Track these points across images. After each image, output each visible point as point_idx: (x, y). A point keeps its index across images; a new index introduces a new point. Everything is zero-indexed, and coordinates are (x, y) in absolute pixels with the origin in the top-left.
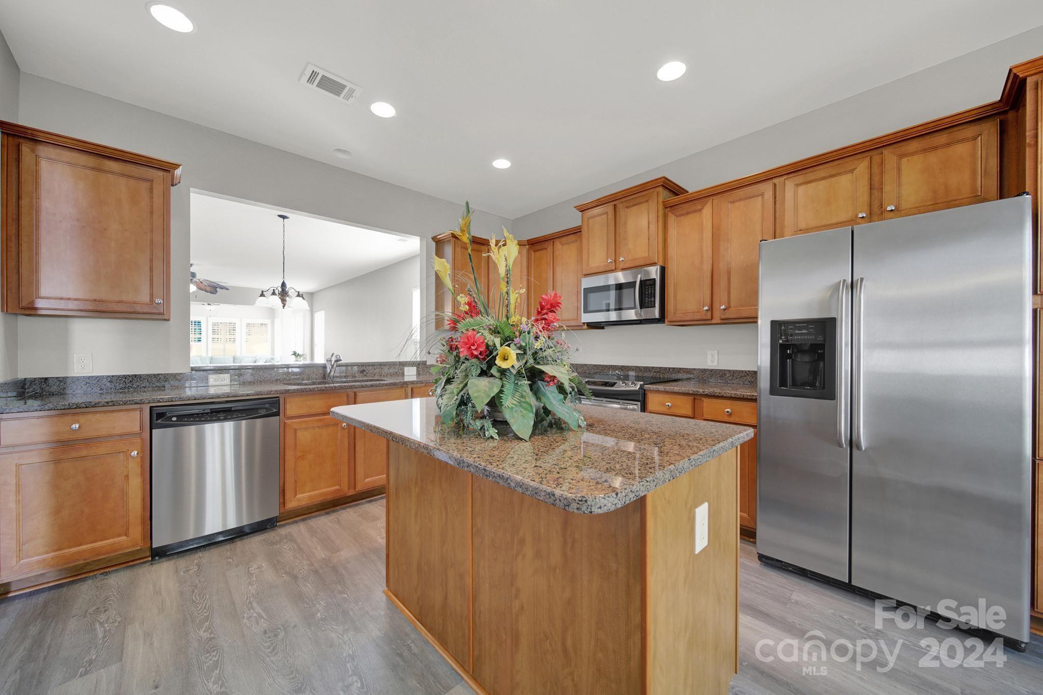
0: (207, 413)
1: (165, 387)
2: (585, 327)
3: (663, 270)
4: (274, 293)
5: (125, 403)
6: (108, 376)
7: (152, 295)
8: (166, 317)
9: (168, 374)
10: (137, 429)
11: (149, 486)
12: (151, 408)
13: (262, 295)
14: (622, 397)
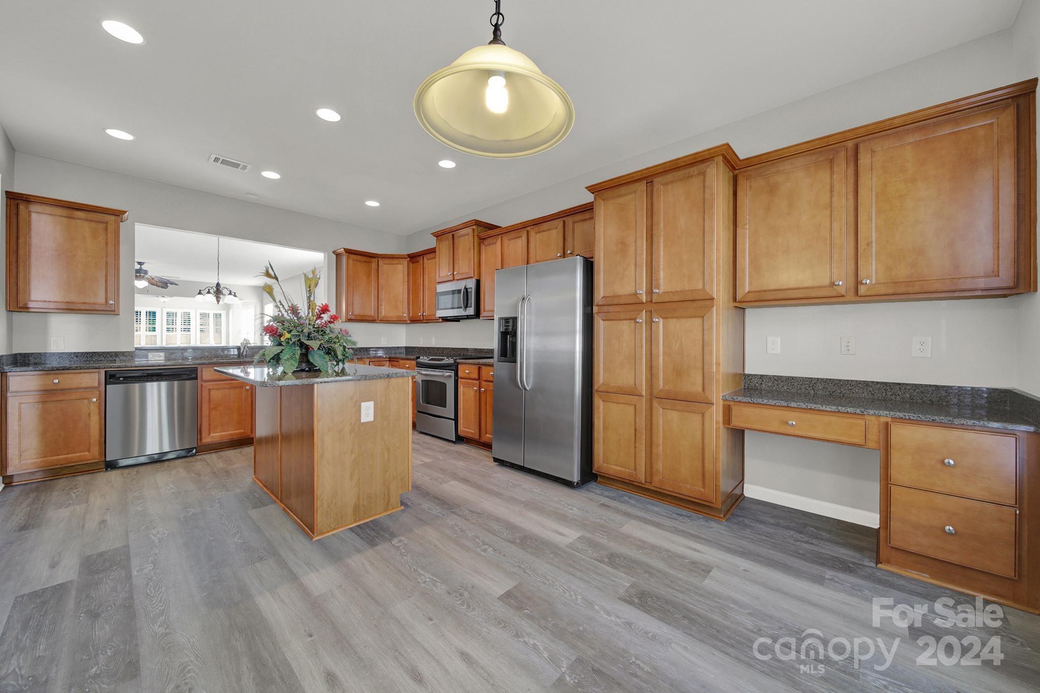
0: (144, 376)
1: (116, 361)
2: (440, 320)
3: (478, 283)
4: (209, 292)
5: (88, 368)
6: (75, 353)
7: (106, 299)
8: (117, 314)
9: (118, 352)
10: (96, 384)
11: (104, 422)
12: (106, 371)
13: (200, 293)
14: (447, 368)
